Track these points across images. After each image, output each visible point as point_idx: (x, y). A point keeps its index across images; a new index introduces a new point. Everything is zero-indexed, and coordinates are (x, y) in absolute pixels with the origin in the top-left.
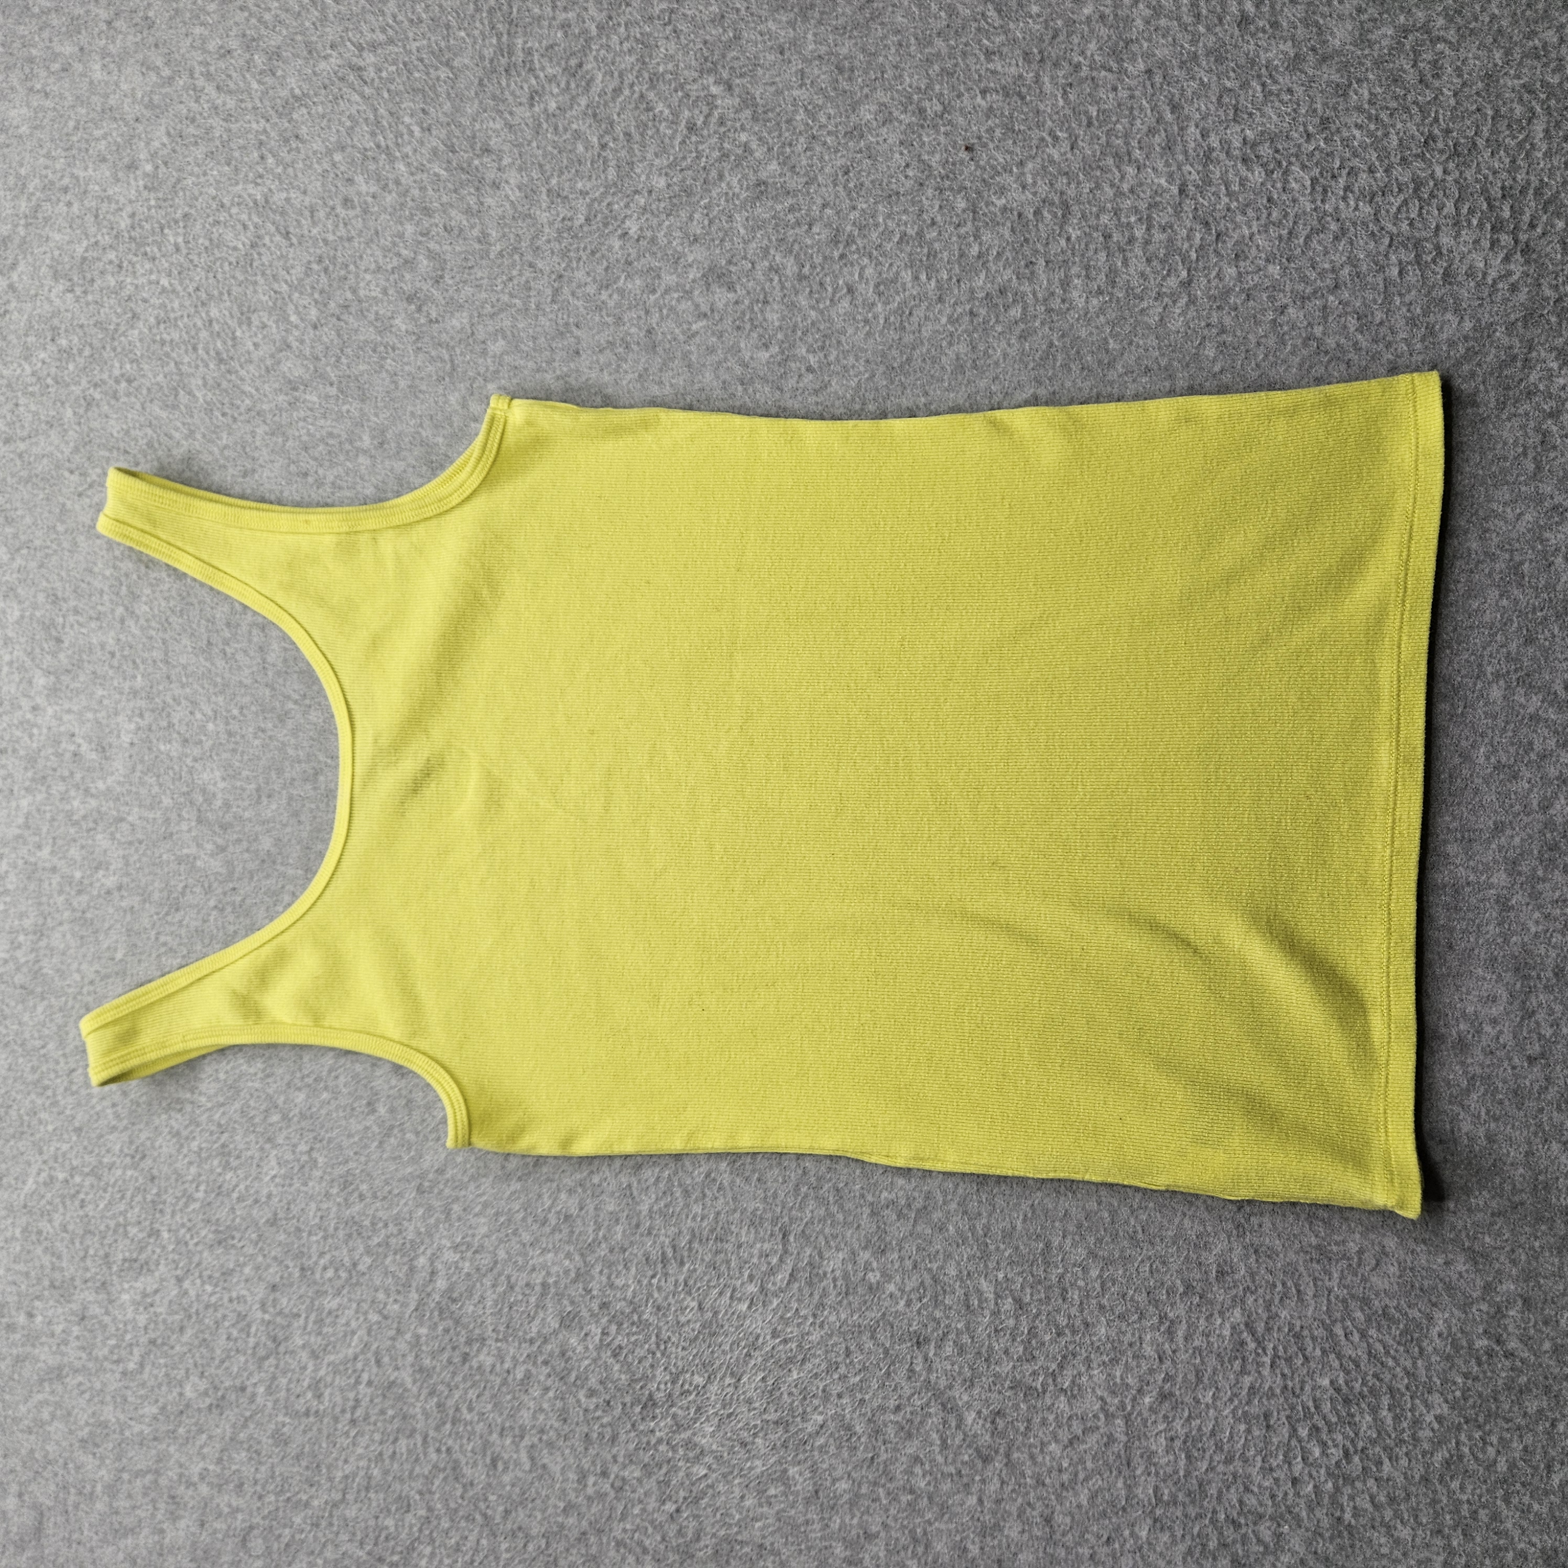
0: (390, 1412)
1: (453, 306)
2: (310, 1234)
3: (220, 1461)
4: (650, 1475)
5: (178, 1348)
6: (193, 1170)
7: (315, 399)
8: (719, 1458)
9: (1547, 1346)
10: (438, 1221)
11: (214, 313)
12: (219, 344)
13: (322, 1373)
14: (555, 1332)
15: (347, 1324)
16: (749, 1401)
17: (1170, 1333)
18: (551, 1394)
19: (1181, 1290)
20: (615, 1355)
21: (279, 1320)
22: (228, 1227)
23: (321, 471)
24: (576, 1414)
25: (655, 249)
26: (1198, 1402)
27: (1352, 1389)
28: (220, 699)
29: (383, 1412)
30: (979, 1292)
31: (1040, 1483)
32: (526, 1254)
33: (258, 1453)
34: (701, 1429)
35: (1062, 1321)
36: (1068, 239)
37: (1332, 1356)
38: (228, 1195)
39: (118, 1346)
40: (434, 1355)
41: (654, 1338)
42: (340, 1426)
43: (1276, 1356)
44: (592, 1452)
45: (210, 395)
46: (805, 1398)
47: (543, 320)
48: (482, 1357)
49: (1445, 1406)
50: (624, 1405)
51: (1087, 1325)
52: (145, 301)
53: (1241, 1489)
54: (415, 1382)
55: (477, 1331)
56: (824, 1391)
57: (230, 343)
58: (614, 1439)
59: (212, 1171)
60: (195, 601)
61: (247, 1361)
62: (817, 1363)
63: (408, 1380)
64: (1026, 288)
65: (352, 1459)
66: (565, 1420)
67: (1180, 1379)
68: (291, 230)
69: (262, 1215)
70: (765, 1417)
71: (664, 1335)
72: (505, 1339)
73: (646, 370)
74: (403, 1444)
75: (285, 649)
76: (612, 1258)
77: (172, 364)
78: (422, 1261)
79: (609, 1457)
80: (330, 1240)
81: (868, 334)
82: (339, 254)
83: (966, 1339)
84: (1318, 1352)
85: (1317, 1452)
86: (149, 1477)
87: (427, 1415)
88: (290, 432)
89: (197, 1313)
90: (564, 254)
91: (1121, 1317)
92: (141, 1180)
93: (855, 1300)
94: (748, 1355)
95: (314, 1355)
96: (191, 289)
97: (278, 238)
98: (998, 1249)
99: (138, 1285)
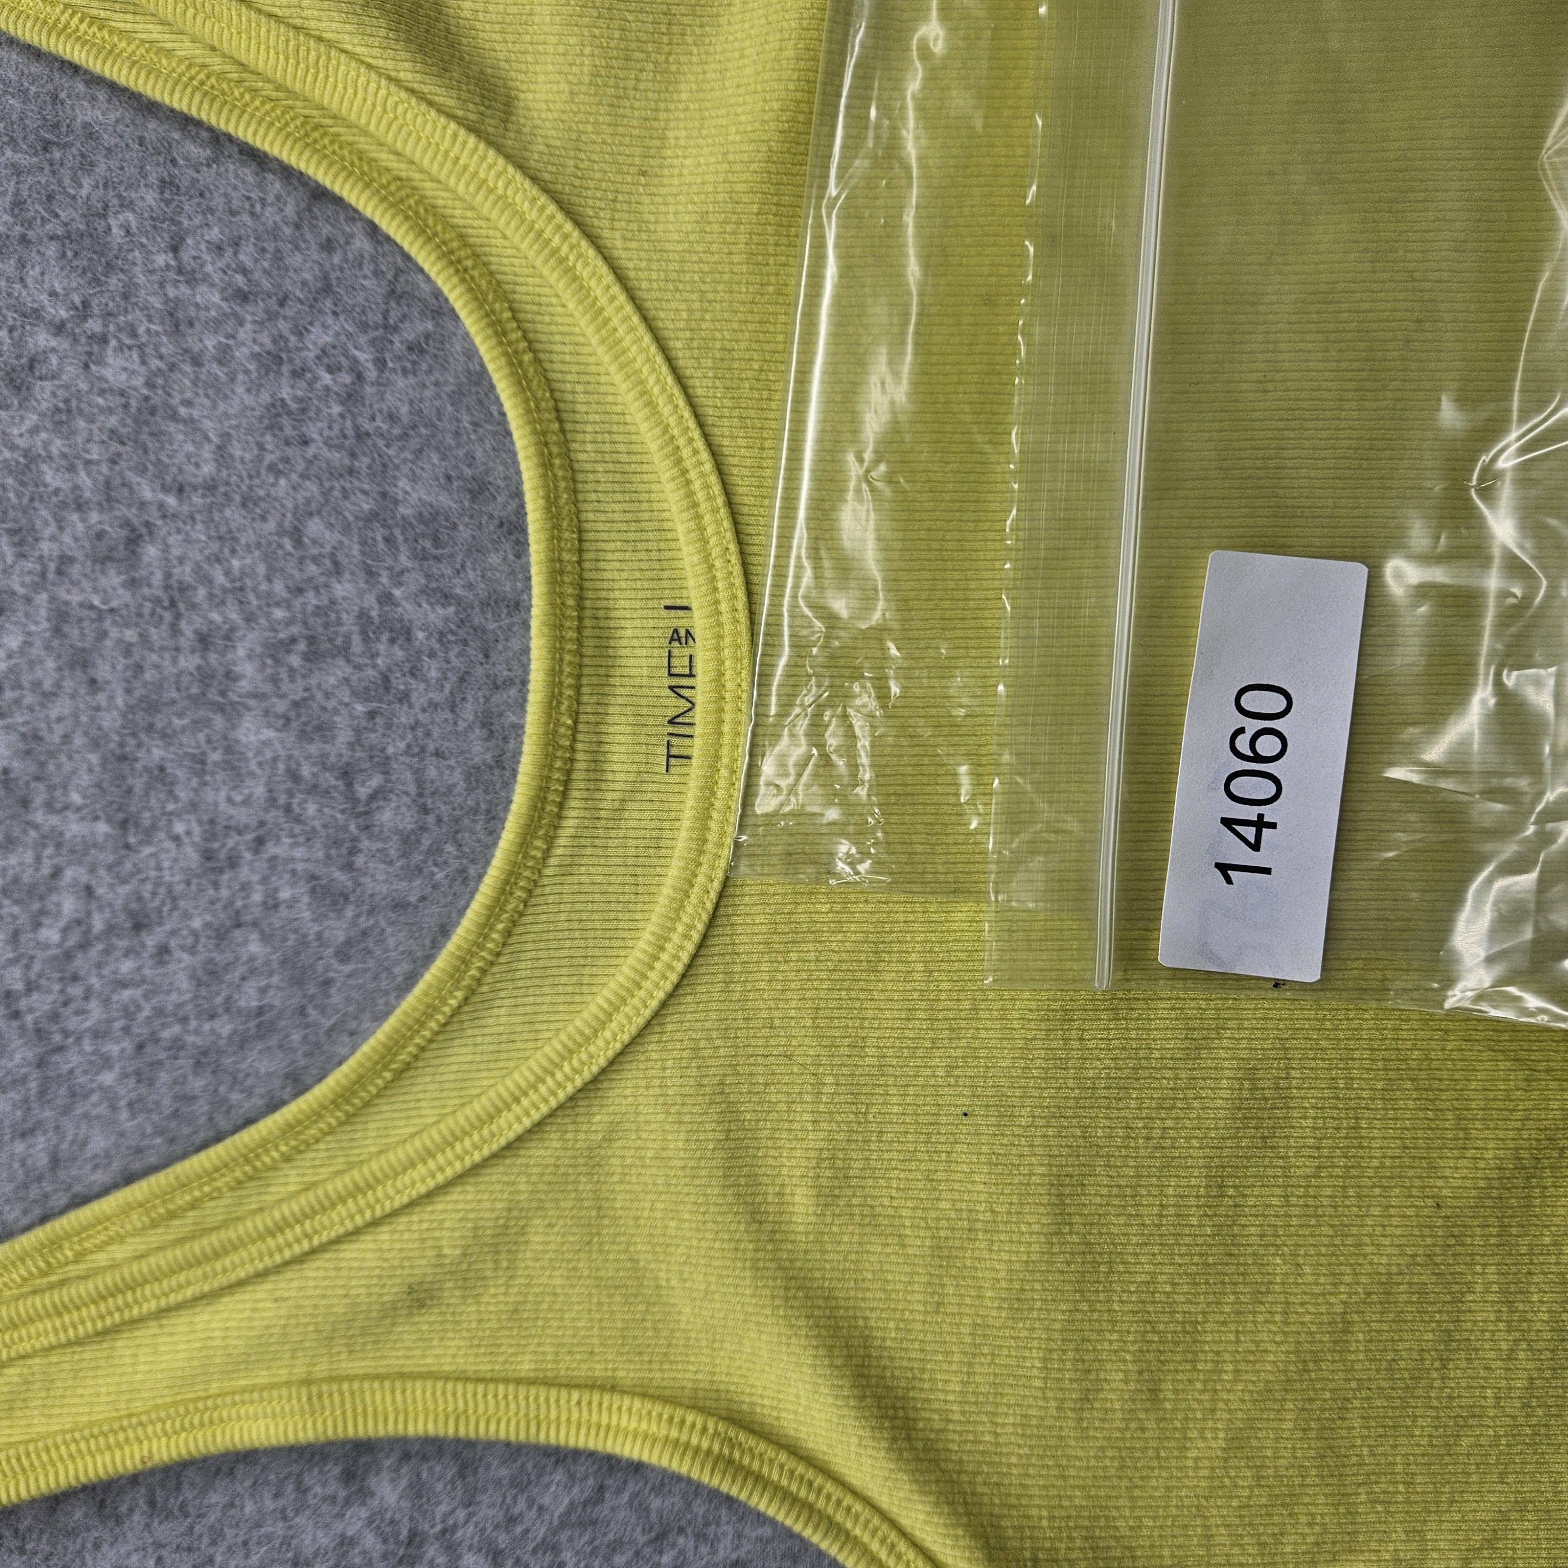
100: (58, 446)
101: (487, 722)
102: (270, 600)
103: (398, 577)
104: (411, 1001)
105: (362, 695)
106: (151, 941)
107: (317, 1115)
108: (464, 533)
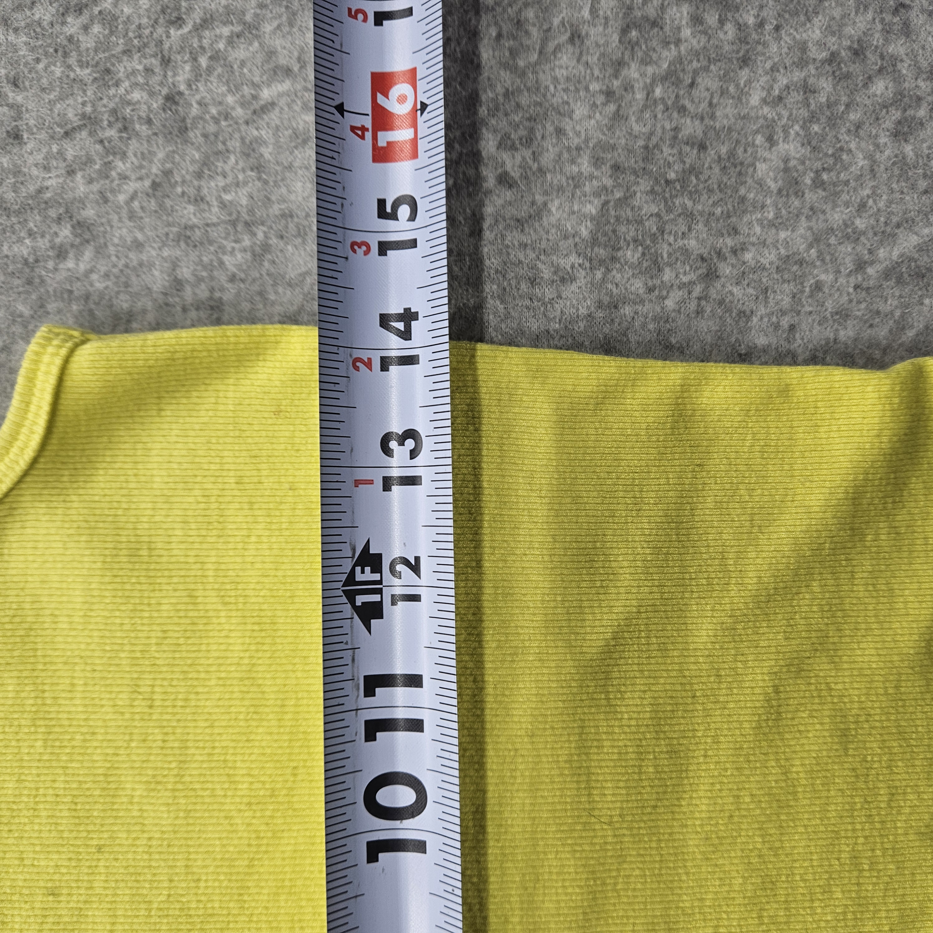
73: (167, 173)
81: (618, 117)
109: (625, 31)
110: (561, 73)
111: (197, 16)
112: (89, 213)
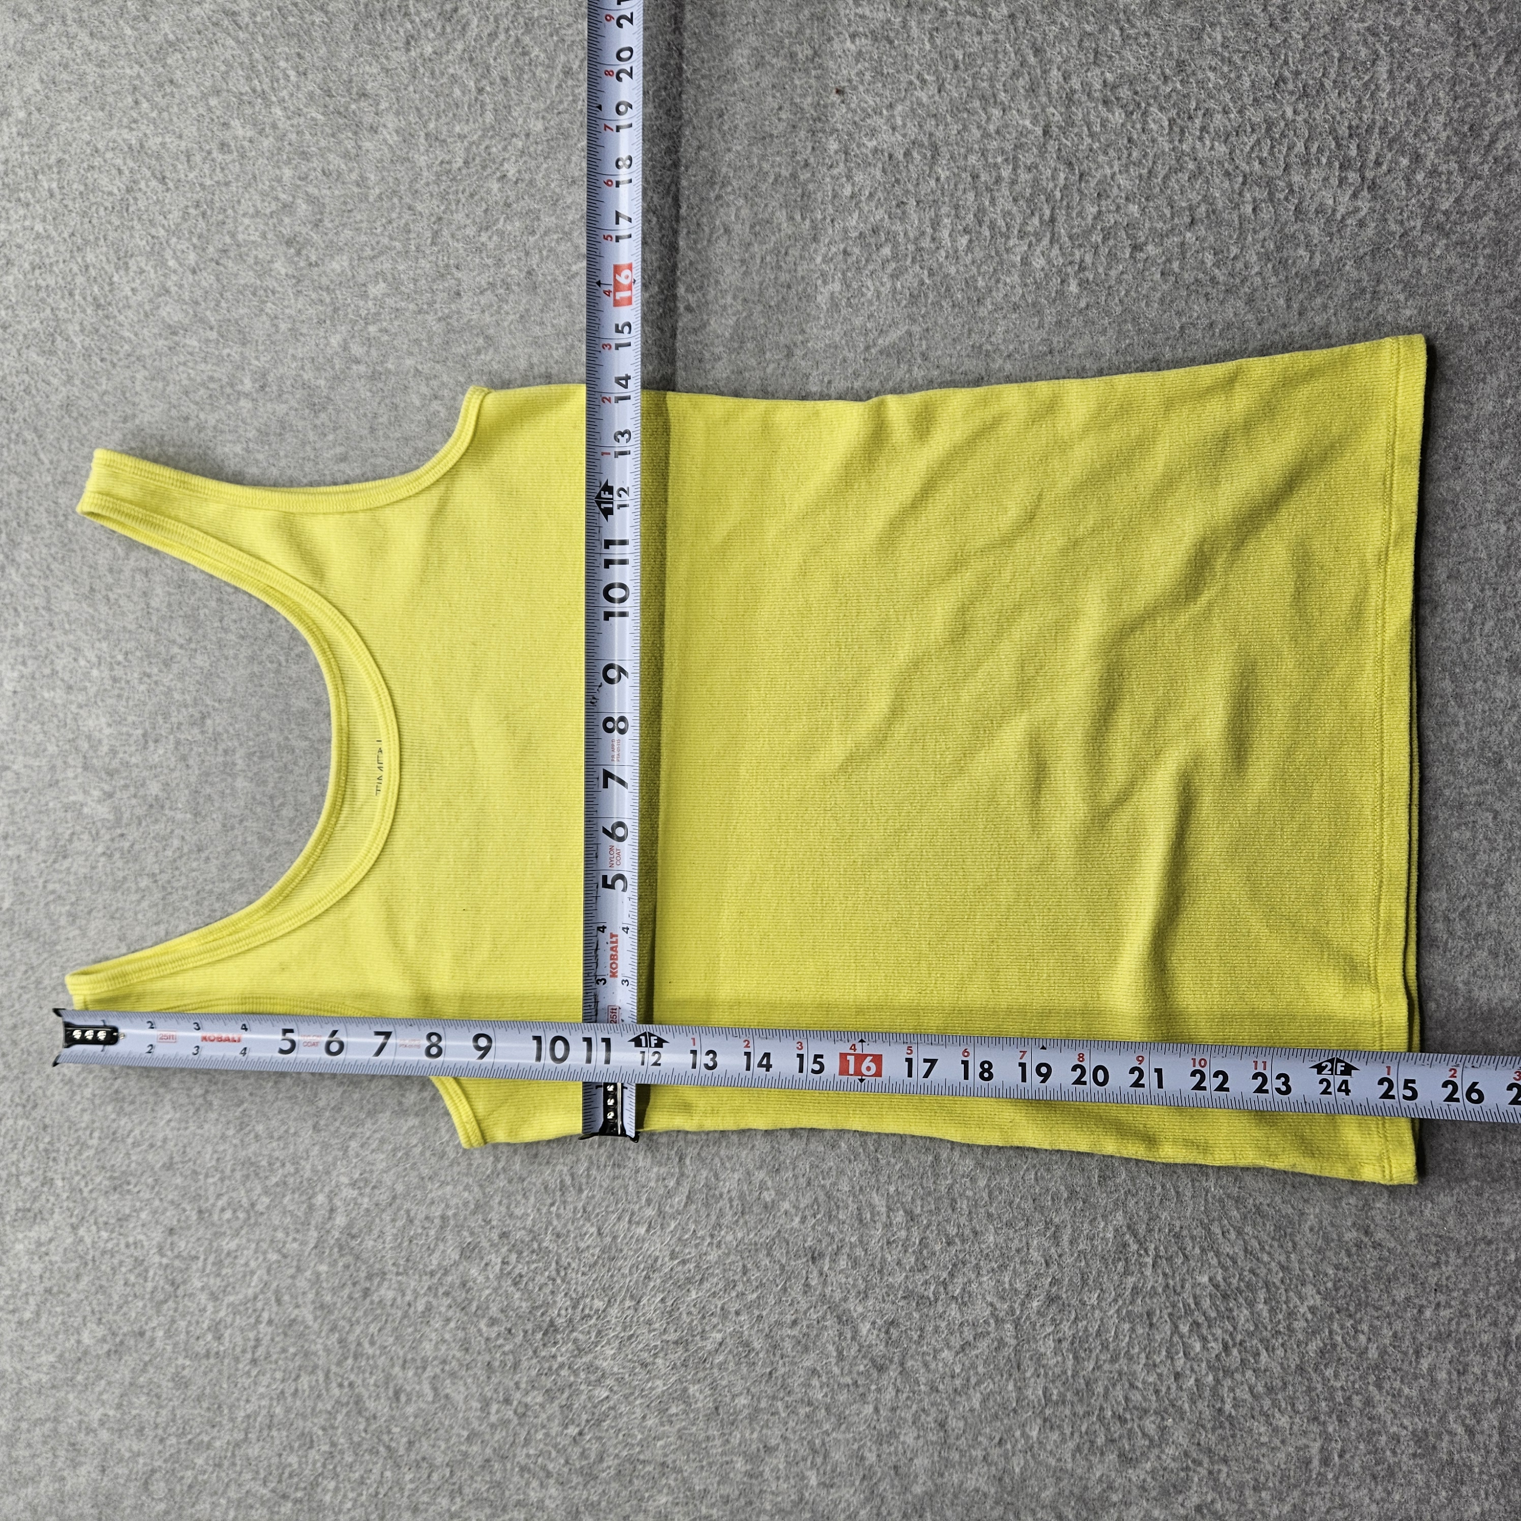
0: (292, 1350)
1: (331, 249)
2: (207, 1176)
3: (119, 1406)
4: (553, 1399)
5: (74, 1295)
6: (86, 1117)
7: (196, 343)
8: (620, 1380)
9: (1412, 1235)
10: (336, 1159)
11: (90, 258)
12: (96, 289)
13: (222, 1314)
14: (456, 1264)
15: (247, 1264)
16: (649, 1323)
17: (1056, 1238)
18: (452, 1325)
19: (1065, 1195)
20: (515, 1284)
21: (177, 1263)
22: (123, 1173)
23: (202, 416)
24: (478, 1344)
25: (533, 191)
26: (1084, 1304)
27: (1229, 1285)
28: (104, 645)
29: (284, 1350)
30: (872, 1206)
31: (934, 1389)
32: (425, 1188)
33: (158, 1397)
34: (602, 1353)
35: (952, 1231)
36: (938, 180)
37: (1211, 1254)
38: (123, 1140)
39: (13, 1296)
40: (334, 1291)
41: (554, 1265)
42: (240, 1366)
43: (1157, 1256)
44: (494, 1380)
45: (88, 341)
46: (704, 1317)
47: (423, 262)
48: (382, 1291)
49: (1318, 1297)
50: (526, 1332)
51: (976, 1233)
52: (19, 246)
53: (1127, 1386)
54: (316, 1318)
55: (377, 1266)
56: (722, 1309)
57: (107, 288)
58: (516, 1366)
59: (106, 1117)
60: (76, 547)
61: (145, 1306)
62: (714, 1282)
63: (309, 1318)
64: (898, 227)
65: (253, 1399)
66: (467, 1350)
67: (1066, 1282)
68: (168, 174)
69: (157, 1159)
70: (665, 1337)
71: (564, 1262)
72: (405, 1272)
73: (527, 311)
74: (305, 1381)
75: (170, 594)
76: (511, 1189)
77: (48, 311)
78: (320, 1199)
79: (512, 1384)
80: (227, 1182)
81: (746, 273)
82: (216, 198)
83: (859, 1252)
84: (1197, 1251)
85: (1198, 1346)
86: (49, 1425)
87: (328, 1351)
88: (170, 377)
89: (94, 1260)
90: (443, 197)
91: (1009, 1224)
92: (33, 1129)
93: (751, 1219)
94: (647, 1277)
95: (214, 1297)
96: (66, 235)
97: (154, 183)
98: (888, 1163)
99: (33, 1234)
100: (179, 685)
101: (319, 780)
102: (249, 739)
103: (291, 731)
104: (290, 873)
105: (278, 771)
106: (203, 855)
107: (257, 911)
108: (312, 717)
109: (752, 227)
110: (719, 251)
111: (542, 230)
112: (491, 331)
